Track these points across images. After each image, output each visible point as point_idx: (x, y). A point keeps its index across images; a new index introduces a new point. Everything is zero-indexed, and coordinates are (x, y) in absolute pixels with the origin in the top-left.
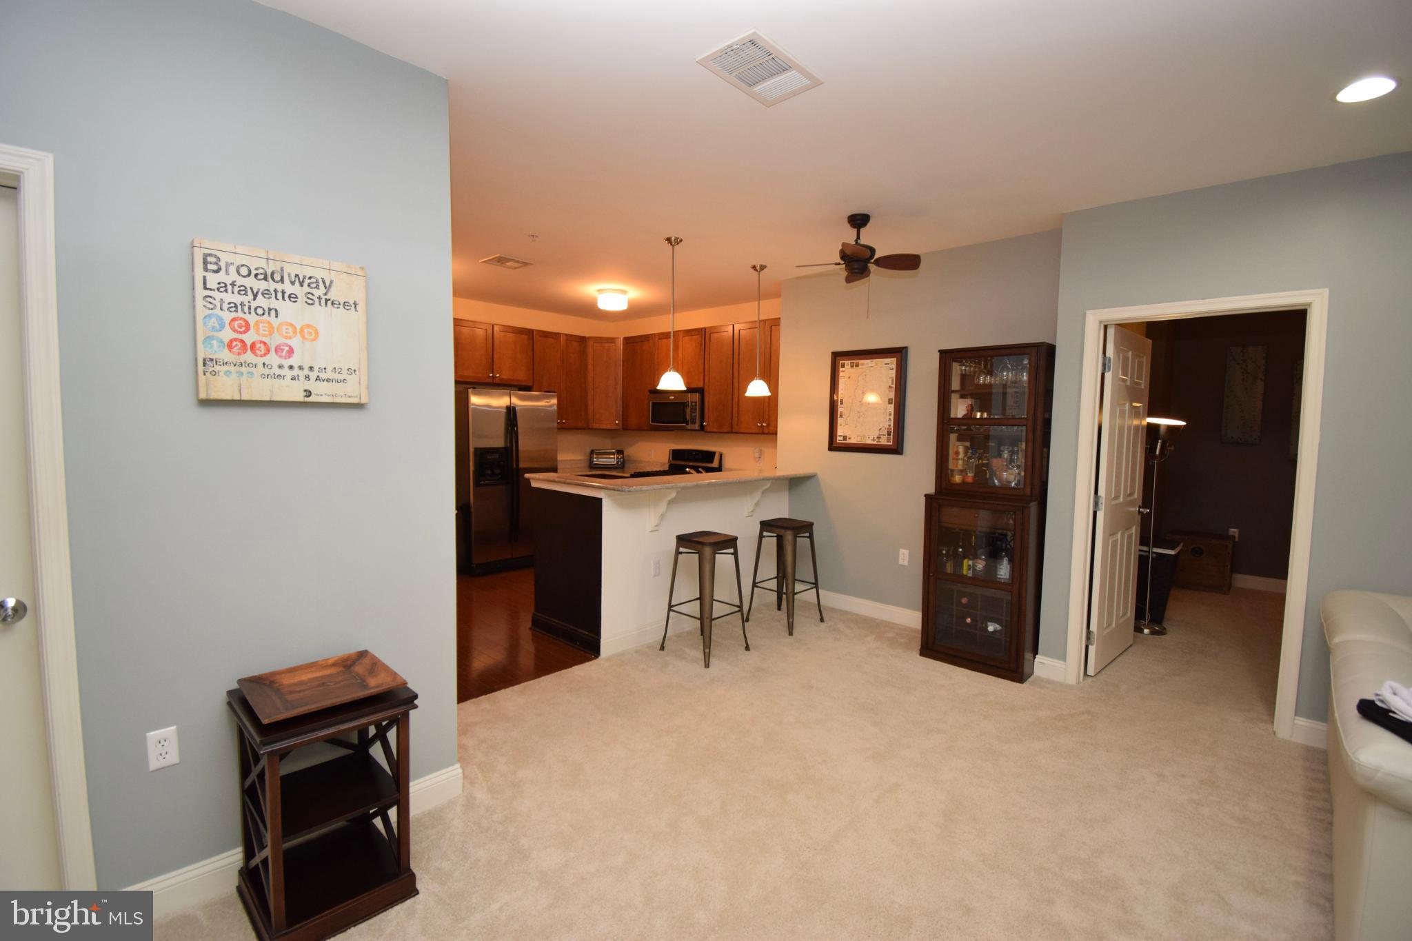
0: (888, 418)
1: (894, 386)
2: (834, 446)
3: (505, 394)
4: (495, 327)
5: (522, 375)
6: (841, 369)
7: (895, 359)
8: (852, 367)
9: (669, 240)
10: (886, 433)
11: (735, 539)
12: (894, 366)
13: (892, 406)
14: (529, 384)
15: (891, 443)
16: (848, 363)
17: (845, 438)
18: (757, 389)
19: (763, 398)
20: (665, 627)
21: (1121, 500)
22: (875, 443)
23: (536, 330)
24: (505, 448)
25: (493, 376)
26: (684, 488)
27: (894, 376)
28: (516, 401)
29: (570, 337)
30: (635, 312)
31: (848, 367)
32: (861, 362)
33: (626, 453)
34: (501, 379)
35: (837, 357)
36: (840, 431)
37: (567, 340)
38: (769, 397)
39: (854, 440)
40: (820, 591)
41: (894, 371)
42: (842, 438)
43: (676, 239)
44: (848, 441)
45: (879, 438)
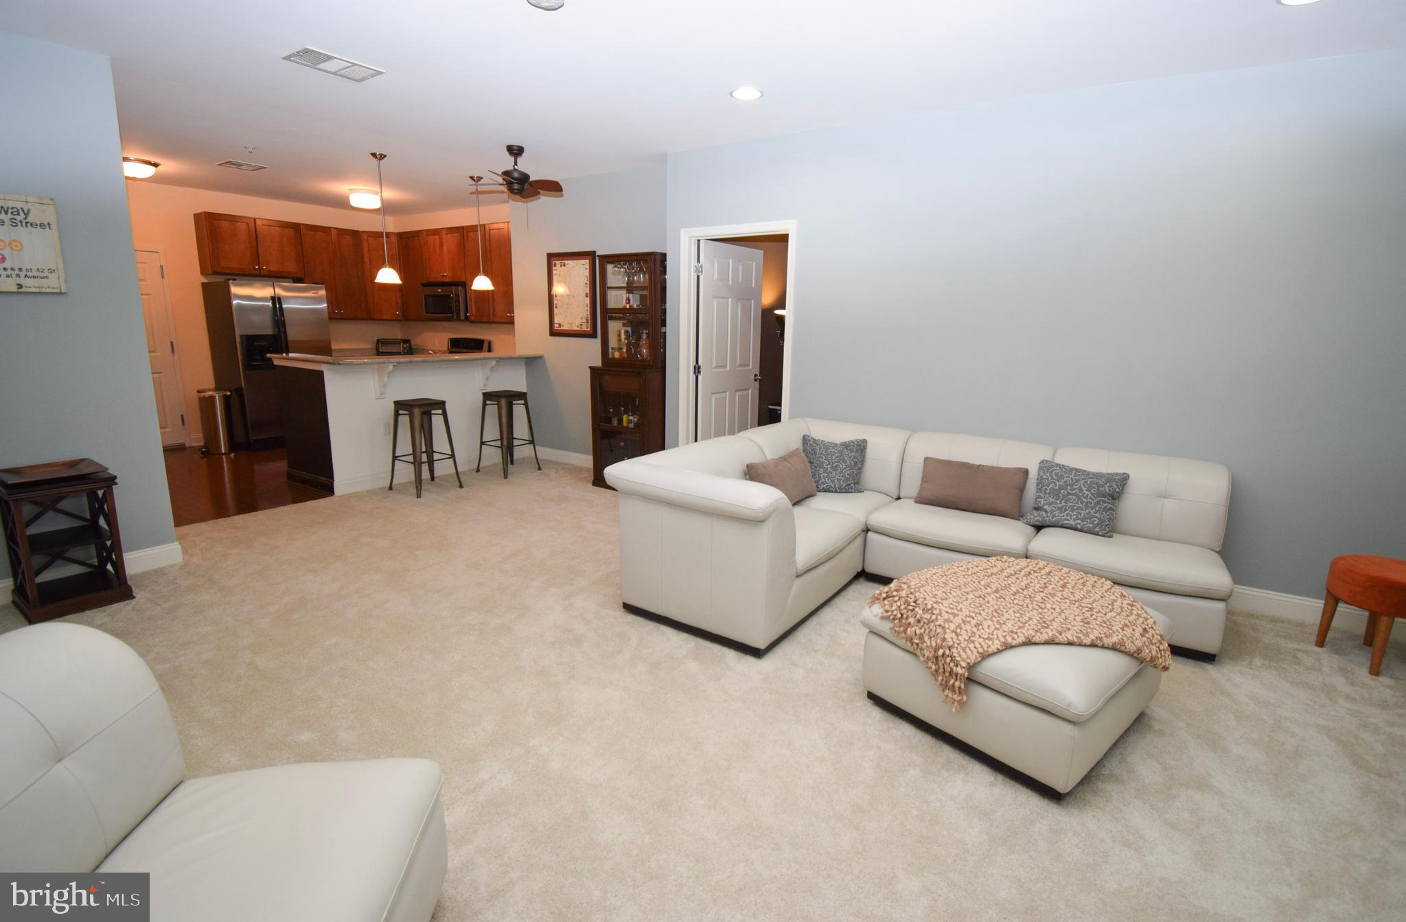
0: (586, 308)
1: (588, 283)
2: (554, 333)
3: (267, 285)
4: (257, 220)
5: (291, 267)
6: (554, 268)
7: (588, 261)
8: (561, 266)
9: (374, 155)
10: (585, 321)
11: (444, 403)
12: (588, 267)
13: (588, 299)
14: (301, 276)
15: (589, 329)
16: (558, 262)
17: (560, 325)
18: (482, 283)
19: (488, 292)
20: (390, 474)
21: (728, 368)
22: (579, 329)
23: (303, 224)
24: (273, 336)
25: (259, 268)
26: (399, 363)
27: (588, 274)
28: (279, 292)
29: (341, 232)
30: (388, 208)
31: (558, 266)
32: (566, 262)
33: (413, 343)
34: (269, 271)
35: (551, 257)
36: (556, 320)
37: (338, 234)
38: (492, 291)
39: (565, 327)
40: (536, 447)
41: (588, 271)
42: (557, 326)
43: (381, 155)
44: (562, 328)
45: (581, 325)
